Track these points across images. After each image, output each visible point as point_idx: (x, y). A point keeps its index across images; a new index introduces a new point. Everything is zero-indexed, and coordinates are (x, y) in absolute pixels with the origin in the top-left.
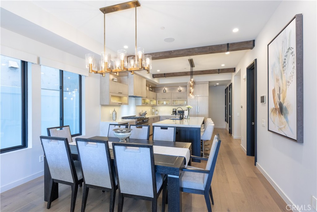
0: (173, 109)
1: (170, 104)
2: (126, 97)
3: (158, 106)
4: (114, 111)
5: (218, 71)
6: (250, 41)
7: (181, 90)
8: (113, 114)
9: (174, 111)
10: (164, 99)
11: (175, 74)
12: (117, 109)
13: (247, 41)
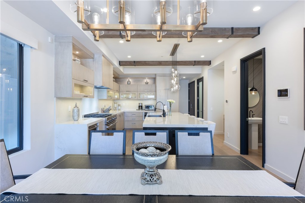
0: (139, 103)
1: (135, 97)
2: (92, 87)
3: (122, 100)
4: (76, 106)
5: (194, 62)
6: (256, 28)
7: (148, 83)
8: (73, 111)
9: (140, 105)
10: (128, 92)
11: (147, 63)
12: (79, 103)
13: (252, 28)
